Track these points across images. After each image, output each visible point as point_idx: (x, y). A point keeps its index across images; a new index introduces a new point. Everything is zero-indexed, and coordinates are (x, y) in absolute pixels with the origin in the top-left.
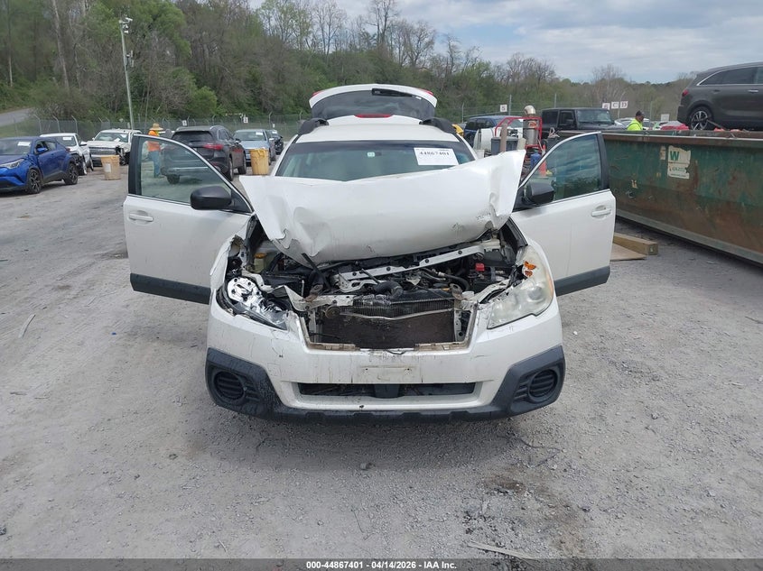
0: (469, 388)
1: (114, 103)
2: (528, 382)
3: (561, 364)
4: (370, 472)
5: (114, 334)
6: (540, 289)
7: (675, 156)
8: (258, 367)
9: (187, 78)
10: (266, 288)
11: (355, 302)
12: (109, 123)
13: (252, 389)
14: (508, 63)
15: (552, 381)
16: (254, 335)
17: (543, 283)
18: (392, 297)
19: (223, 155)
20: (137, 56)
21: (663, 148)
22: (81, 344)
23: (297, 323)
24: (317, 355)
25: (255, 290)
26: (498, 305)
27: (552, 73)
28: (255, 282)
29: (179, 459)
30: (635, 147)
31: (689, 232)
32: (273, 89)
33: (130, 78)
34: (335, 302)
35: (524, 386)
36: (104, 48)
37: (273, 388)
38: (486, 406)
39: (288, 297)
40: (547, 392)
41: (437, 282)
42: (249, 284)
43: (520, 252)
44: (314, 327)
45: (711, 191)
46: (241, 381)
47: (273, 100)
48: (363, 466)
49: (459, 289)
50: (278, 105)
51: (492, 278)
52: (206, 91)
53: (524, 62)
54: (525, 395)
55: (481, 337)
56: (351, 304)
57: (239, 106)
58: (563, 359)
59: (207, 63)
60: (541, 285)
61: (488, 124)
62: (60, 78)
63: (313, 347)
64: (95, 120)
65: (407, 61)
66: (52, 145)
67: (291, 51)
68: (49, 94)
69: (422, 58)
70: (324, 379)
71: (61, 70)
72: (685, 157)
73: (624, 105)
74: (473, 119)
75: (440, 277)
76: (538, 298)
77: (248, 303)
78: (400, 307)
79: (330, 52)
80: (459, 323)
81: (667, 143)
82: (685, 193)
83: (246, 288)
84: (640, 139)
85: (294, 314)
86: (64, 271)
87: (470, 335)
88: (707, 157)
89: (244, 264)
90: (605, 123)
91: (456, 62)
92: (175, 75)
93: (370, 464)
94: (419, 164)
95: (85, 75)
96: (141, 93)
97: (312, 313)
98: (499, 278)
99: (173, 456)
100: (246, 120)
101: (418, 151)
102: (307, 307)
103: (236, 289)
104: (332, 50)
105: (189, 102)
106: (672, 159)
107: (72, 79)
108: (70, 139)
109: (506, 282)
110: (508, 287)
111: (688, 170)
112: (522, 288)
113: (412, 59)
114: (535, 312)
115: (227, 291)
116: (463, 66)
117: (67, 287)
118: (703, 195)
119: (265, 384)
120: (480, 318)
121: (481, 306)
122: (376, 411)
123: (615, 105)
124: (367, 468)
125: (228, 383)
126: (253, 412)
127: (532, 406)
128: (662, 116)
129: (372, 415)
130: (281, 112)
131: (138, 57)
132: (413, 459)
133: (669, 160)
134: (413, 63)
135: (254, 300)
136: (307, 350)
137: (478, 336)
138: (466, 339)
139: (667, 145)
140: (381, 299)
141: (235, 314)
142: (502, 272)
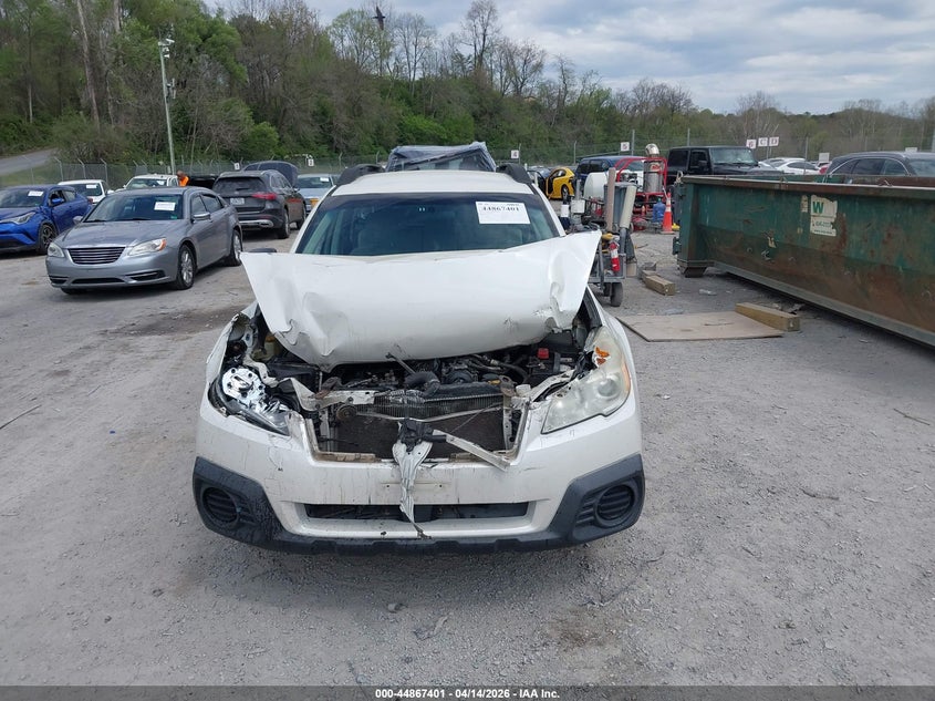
0: (520, 509)
1: (153, 142)
2: (595, 501)
3: (638, 478)
4: (400, 614)
5: (112, 432)
6: (612, 382)
7: (819, 208)
8: (254, 483)
9: (242, 111)
10: (270, 381)
11: (377, 399)
12: (145, 166)
13: (247, 510)
14: (635, 91)
15: (628, 499)
16: (248, 441)
17: (617, 375)
18: (425, 394)
19: (278, 207)
20: (181, 85)
21: (805, 198)
22: (70, 445)
23: (302, 427)
24: (325, 469)
25: (258, 383)
26: (558, 403)
27: (688, 102)
28: (257, 373)
29: (165, 596)
30: (772, 197)
31: (837, 302)
32: (346, 124)
33: (172, 111)
34: (351, 399)
35: (591, 506)
36: (142, 76)
37: (271, 510)
38: (542, 532)
39: (295, 393)
40: (621, 514)
41: (490, 372)
42: (250, 375)
43: (591, 335)
44: (326, 431)
45: (862, 252)
46: (233, 499)
47: (346, 137)
48: (392, 607)
49: (510, 382)
50: (352, 143)
51: (556, 367)
52: (265, 126)
53: (653, 89)
54: (592, 518)
55: (533, 445)
56: (372, 402)
57: (304, 145)
58: (642, 471)
59: (267, 93)
60: (613, 378)
61: (604, 166)
62: (89, 113)
63: (324, 457)
64: (129, 162)
65: (510, 89)
66: (70, 195)
67: (368, 77)
68: (75, 132)
69: (529, 85)
70: (334, 499)
71: (90, 102)
72: (830, 209)
73: (774, 142)
74: (585, 161)
75: (493, 366)
76: (609, 394)
77: (246, 401)
78: (433, 406)
79: (416, 79)
80: (510, 425)
81: (810, 192)
82: (833, 253)
83: (246, 382)
84: (777, 187)
85: (297, 415)
86: (65, 352)
87: (520, 442)
88: (857, 209)
89: (249, 350)
90: (747, 165)
91: (570, 89)
92: (227, 108)
93: (401, 605)
94: (481, 222)
95: (118, 107)
96: (184, 130)
97: (324, 412)
98: (564, 368)
99: (158, 592)
100: (311, 162)
101: (480, 205)
102: (318, 406)
103: (233, 382)
104: (418, 75)
105: (244, 141)
106: (815, 211)
107: (103, 113)
108: (95, 187)
109: (570, 372)
110: (572, 379)
111: (834, 225)
112: (588, 382)
113: (516, 86)
114: (605, 411)
115: (221, 385)
116: (579, 93)
117: (65, 373)
118: (853, 256)
119: (262, 505)
120: (532, 420)
121: (533, 404)
122: (401, 539)
123: (763, 142)
124: (397, 609)
125: (219, 501)
126: (249, 539)
127: (603, 532)
128: (821, 155)
129: (396, 544)
130: (355, 152)
131: (184, 86)
132: (457, 599)
133: (812, 213)
134: (518, 91)
135: (254, 396)
136: (311, 461)
137: (528, 444)
138: (515, 447)
139: (809, 195)
140: (412, 395)
141: (228, 414)
142: (570, 360)
